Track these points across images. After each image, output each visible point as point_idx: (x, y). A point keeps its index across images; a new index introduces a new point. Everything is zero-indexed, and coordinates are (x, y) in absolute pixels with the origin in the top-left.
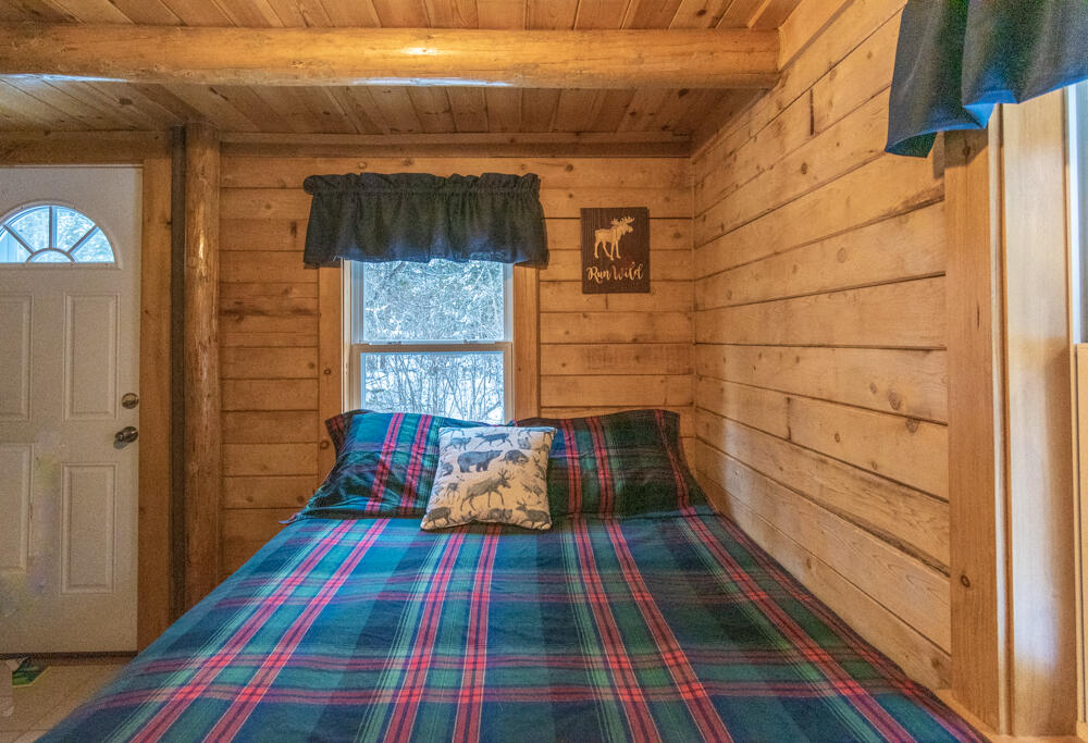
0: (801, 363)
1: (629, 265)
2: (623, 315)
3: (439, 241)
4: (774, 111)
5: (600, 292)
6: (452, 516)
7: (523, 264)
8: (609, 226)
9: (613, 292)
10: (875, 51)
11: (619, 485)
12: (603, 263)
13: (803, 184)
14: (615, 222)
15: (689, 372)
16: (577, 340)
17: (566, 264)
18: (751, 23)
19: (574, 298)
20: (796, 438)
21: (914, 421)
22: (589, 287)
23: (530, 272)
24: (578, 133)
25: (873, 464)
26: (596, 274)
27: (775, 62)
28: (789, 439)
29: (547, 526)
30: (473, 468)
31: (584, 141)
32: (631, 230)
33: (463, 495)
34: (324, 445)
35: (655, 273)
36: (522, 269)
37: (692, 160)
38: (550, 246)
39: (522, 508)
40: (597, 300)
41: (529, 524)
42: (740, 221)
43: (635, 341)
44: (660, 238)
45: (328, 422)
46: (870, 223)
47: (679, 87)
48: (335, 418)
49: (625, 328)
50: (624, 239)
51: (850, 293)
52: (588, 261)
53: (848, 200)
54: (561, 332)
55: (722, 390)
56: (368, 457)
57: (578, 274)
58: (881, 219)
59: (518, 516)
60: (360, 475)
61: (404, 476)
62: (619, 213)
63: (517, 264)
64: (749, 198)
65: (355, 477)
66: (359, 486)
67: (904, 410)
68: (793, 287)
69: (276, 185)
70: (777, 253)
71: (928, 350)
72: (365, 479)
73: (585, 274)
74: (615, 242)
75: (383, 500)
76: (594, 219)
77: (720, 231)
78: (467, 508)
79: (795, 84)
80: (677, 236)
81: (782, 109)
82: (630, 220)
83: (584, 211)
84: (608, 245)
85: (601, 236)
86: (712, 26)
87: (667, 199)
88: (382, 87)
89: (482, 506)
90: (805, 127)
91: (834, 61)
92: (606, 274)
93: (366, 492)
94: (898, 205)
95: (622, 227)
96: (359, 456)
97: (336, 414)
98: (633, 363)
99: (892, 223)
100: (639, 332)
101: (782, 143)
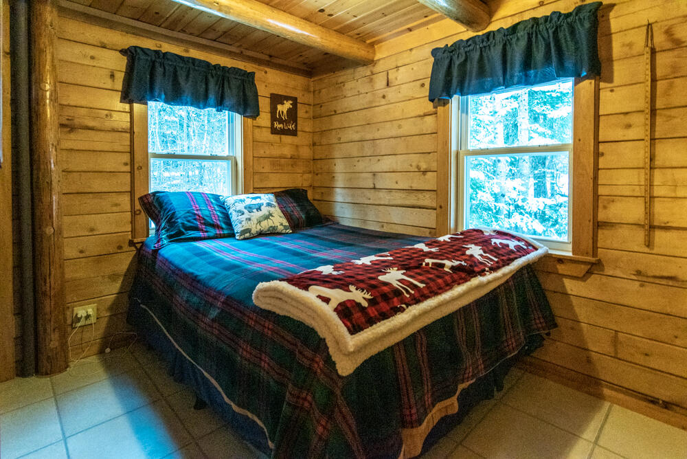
0: (380, 162)
1: (290, 122)
2: (286, 145)
3: (212, 98)
4: (369, 73)
5: (278, 134)
6: (252, 232)
7: (247, 117)
8: (283, 104)
9: (283, 134)
10: (415, 68)
11: (303, 216)
12: (281, 121)
13: (383, 102)
14: (285, 102)
15: (310, 172)
16: (269, 156)
17: (264, 119)
18: (368, 42)
19: (266, 135)
20: (377, 187)
21: (425, 172)
22: (274, 131)
23: (250, 120)
24: (270, 56)
25: (411, 187)
26: (278, 125)
27: (374, 57)
28: (374, 188)
29: (291, 231)
30: (255, 210)
31: (272, 61)
32: (291, 107)
33: (256, 222)
34: (138, 212)
35: (299, 128)
36: (246, 119)
37: (312, 80)
38: (260, 110)
39: (282, 224)
40: (276, 137)
41: (284, 231)
42: (347, 110)
43: (291, 158)
44: (301, 113)
45: (141, 199)
46: (412, 118)
47: (326, 51)
48: (145, 196)
49: (287, 151)
50: (289, 110)
51: (403, 138)
52: (274, 118)
53: (403, 110)
54: (262, 152)
55: (334, 177)
56: (188, 212)
57: (269, 124)
58: (416, 117)
59: (280, 228)
60: (189, 221)
61: (212, 220)
62: (287, 98)
63: (246, 117)
64: (352, 102)
65: (186, 222)
66: (191, 227)
67: (422, 170)
68: (377, 135)
69: (99, 45)
70: (368, 124)
71: (429, 153)
72: (192, 223)
73: (272, 124)
74: (285, 112)
75: (207, 232)
76: (276, 99)
77: (333, 113)
78: (259, 227)
79: (379, 67)
80: (307, 112)
81: (373, 74)
82: (291, 102)
83: (271, 94)
84: (282, 112)
85: (280, 107)
86: (357, 39)
87: (303, 95)
88: (208, 13)
89: (265, 225)
90: (385, 83)
91: (399, 65)
92: (281, 126)
93: (196, 229)
94: (422, 114)
95: (288, 105)
96: (183, 213)
97: (146, 193)
98: (290, 168)
99: (419, 119)
100: (292, 153)
101: (372, 86)
